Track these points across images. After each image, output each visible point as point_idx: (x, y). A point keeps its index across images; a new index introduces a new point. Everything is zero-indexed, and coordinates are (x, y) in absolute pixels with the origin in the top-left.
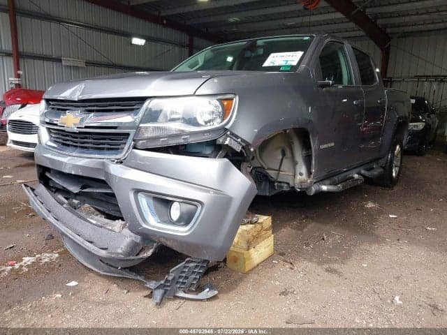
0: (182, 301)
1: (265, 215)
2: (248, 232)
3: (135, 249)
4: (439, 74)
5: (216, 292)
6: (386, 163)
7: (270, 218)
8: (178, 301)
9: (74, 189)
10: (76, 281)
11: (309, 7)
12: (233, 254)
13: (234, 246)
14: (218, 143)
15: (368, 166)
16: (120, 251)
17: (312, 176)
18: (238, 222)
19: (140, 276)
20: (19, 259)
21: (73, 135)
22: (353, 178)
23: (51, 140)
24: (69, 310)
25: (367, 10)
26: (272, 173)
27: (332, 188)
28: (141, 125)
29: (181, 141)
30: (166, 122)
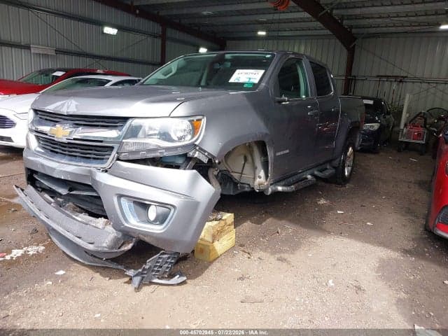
0: (156, 286)
1: (228, 212)
2: (213, 228)
3: (117, 243)
4: (398, 74)
5: (185, 278)
6: (339, 164)
7: (233, 214)
8: (153, 286)
9: (64, 191)
10: (63, 270)
11: (278, 8)
12: (200, 246)
13: (202, 239)
14: (188, 156)
15: (320, 168)
16: (105, 245)
17: (268, 179)
18: (205, 219)
19: (121, 265)
20: (9, 252)
21: (62, 145)
22: (307, 179)
23: (39, 147)
24: (60, 295)
25: (334, 12)
26: (236, 176)
27: (285, 189)
28: (124, 141)
29: (158, 154)
30: (145, 137)
